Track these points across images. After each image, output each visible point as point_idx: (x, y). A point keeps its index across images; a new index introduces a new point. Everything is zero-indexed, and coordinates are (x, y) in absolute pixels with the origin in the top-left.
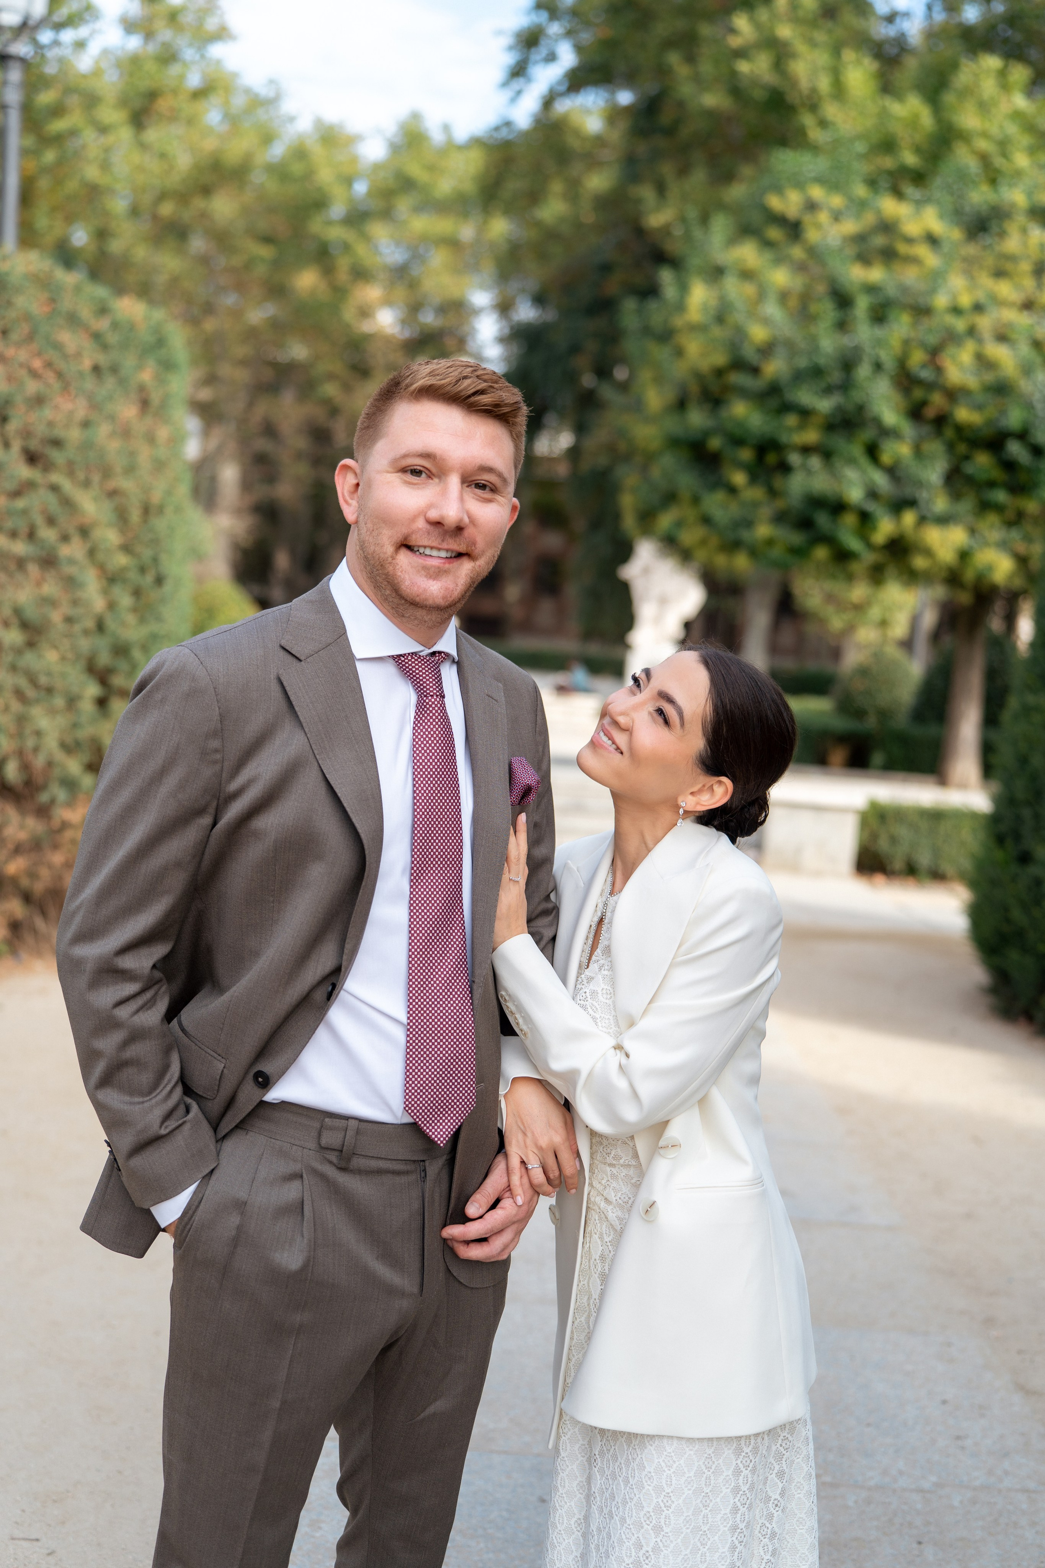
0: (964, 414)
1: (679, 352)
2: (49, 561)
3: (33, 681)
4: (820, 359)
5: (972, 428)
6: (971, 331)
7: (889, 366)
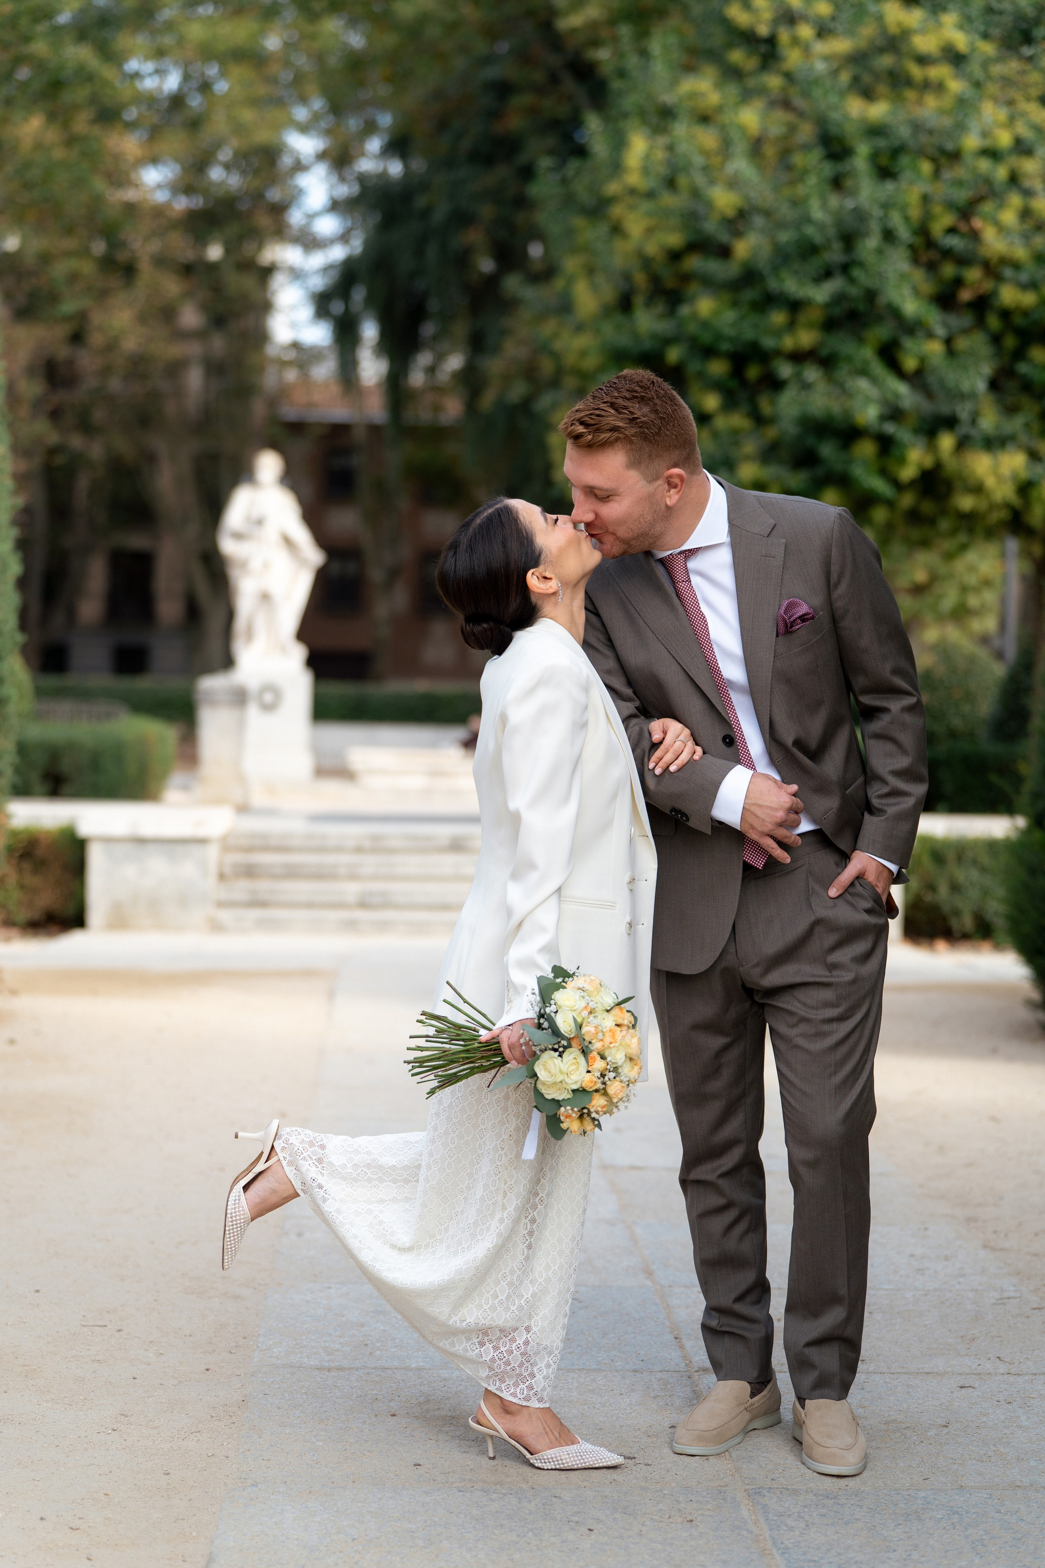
0: (1009, 295)
4: (810, 231)
5: (1025, 313)
6: (1014, 179)
7: (905, 234)
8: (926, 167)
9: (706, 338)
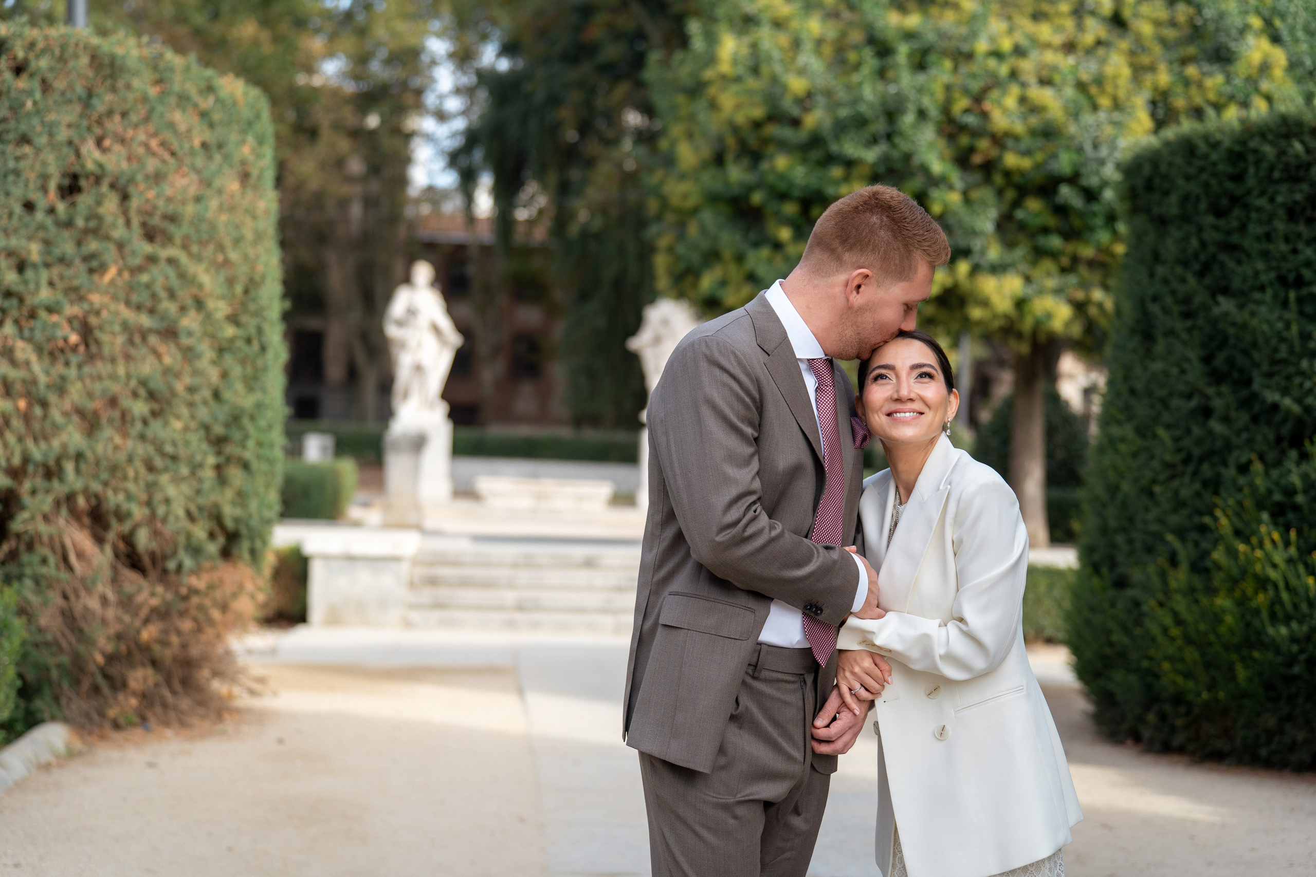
0: (1011, 160)
1: (714, 106)
2: (170, 333)
3: (160, 450)
4: (863, 108)
5: (1022, 173)
6: (1014, 75)
7: (934, 112)
8: (948, 64)
9: (782, 186)
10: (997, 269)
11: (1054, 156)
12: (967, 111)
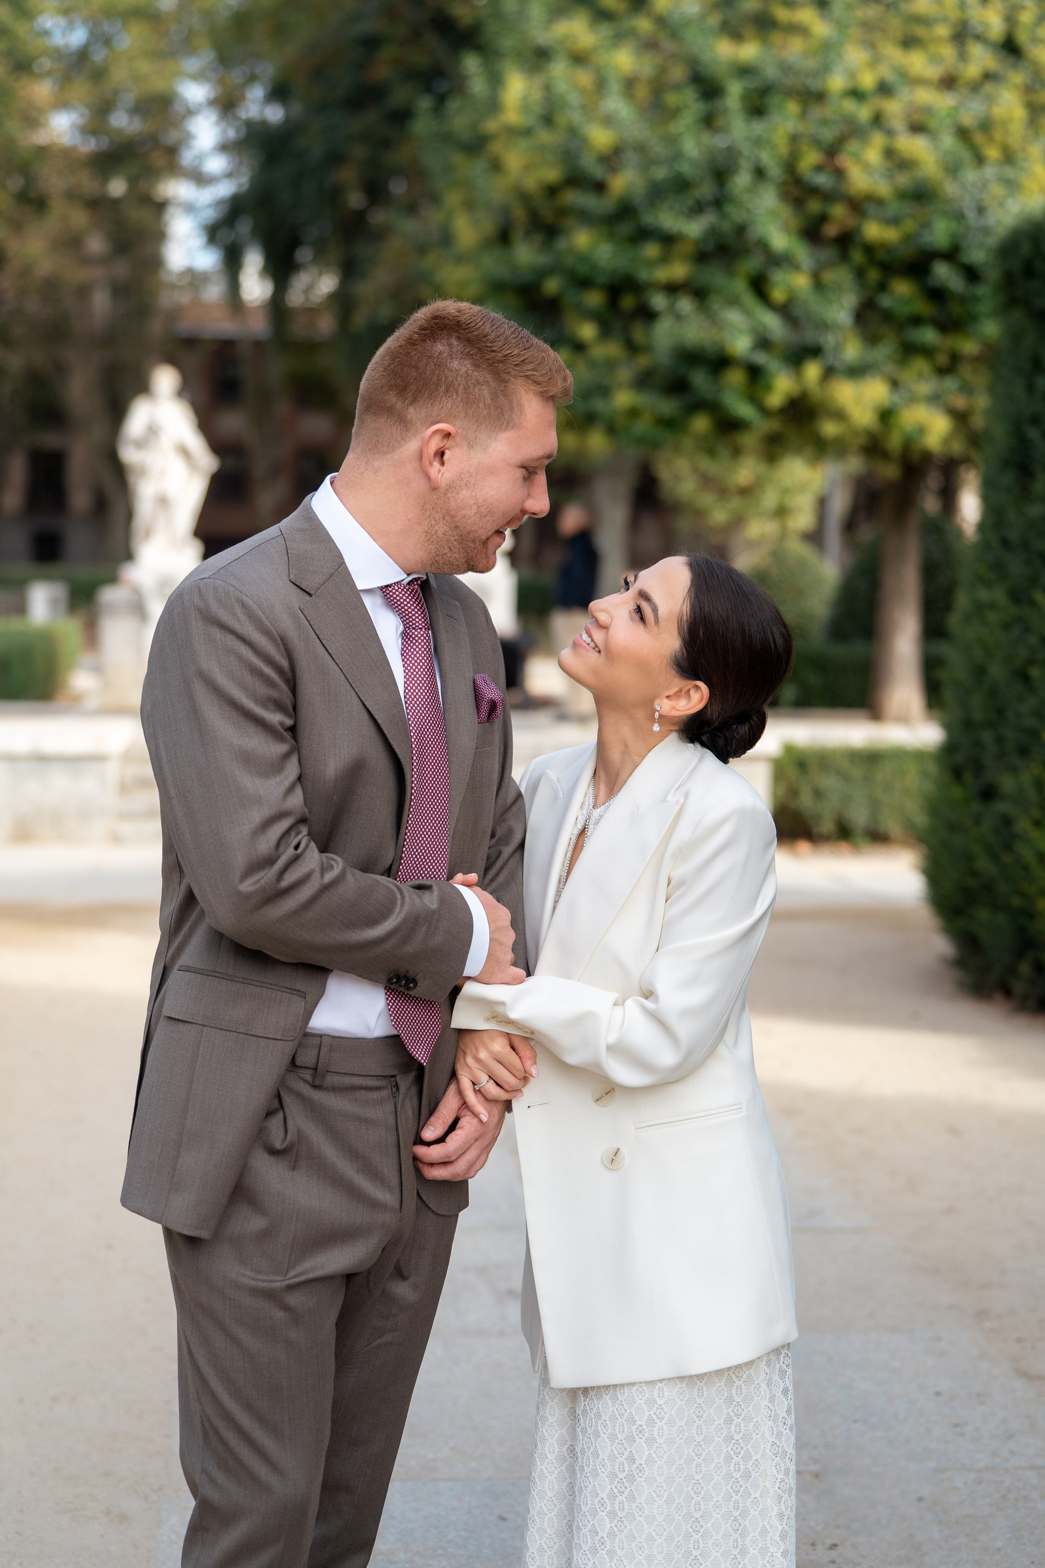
0: (876, 231)
4: (684, 167)
5: (888, 247)
6: (878, 120)
7: (774, 170)
8: (793, 107)
9: (583, 270)
10: (856, 372)
11: (926, 225)
12: (819, 168)
